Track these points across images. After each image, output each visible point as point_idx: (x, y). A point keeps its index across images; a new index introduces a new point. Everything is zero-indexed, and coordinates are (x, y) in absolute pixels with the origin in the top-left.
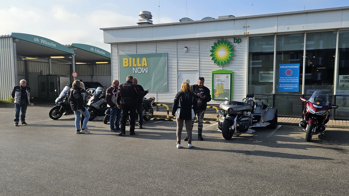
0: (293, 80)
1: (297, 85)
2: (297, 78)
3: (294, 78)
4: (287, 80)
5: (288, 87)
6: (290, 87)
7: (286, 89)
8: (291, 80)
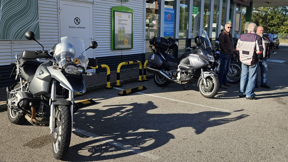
0: (171, 24)
1: (173, 30)
2: (173, 23)
3: (172, 23)
4: (168, 24)
5: (168, 31)
6: (170, 31)
7: (168, 33)
8: (170, 24)
